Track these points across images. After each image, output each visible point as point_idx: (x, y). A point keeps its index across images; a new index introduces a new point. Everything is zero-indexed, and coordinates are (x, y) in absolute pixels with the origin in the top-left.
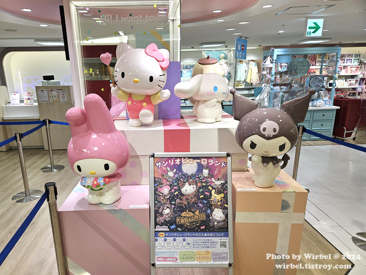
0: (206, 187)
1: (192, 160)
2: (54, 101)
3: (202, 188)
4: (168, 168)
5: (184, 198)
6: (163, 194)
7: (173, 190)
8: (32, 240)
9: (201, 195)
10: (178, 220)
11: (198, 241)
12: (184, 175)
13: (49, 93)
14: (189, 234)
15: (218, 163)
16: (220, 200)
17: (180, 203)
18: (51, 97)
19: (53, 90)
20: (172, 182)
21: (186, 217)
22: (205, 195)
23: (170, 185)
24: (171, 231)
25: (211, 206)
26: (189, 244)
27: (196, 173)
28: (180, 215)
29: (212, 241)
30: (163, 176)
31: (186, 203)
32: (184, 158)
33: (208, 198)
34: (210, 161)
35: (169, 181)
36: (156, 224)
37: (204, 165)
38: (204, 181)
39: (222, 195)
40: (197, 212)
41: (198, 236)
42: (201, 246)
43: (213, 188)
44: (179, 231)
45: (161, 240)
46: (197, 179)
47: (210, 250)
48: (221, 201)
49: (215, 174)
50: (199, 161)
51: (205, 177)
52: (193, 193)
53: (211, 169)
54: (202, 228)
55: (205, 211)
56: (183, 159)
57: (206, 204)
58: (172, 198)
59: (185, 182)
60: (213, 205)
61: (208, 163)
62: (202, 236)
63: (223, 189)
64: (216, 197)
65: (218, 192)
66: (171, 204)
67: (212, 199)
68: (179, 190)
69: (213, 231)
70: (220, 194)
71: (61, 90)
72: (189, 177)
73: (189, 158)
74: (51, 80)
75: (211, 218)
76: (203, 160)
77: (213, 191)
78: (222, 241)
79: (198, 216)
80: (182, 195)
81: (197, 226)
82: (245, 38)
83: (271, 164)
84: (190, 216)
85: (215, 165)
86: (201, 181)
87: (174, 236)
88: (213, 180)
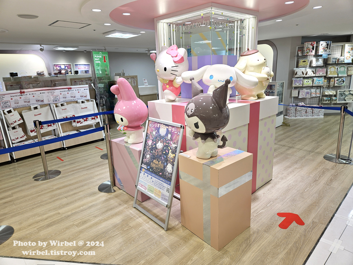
0: (168, 146)
1: (165, 126)
3: (166, 147)
4: (154, 129)
5: (157, 151)
6: (149, 145)
7: (153, 144)
9: (164, 151)
10: (151, 164)
11: (157, 182)
12: (159, 135)
14: (154, 175)
15: (176, 132)
17: (154, 153)
22: (166, 152)
23: (153, 140)
24: (147, 169)
25: (167, 161)
26: (153, 182)
27: (165, 135)
28: (153, 161)
29: (163, 185)
30: (151, 133)
31: (157, 154)
32: (162, 124)
33: (167, 154)
34: (173, 129)
35: (153, 137)
36: (142, 162)
37: (170, 131)
38: (167, 142)
40: (160, 163)
41: (158, 179)
42: (157, 186)
43: (171, 149)
44: (150, 171)
45: (142, 173)
46: (165, 140)
47: (161, 191)
49: (173, 139)
50: (168, 127)
51: (169, 140)
52: (161, 149)
54: (161, 174)
55: (164, 163)
57: (165, 158)
58: (152, 149)
60: (168, 161)
63: (175, 151)
64: (171, 155)
66: (151, 153)
67: (168, 156)
68: (155, 144)
69: (164, 178)
70: (173, 154)
72: (161, 137)
73: (164, 124)
75: (166, 169)
76: (170, 127)
77: (170, 151)
78: (168, 187)
79: (160, 165)
81: (158, 172)
84: (156, 163)
87: (148, 174)
88: (172, 142)
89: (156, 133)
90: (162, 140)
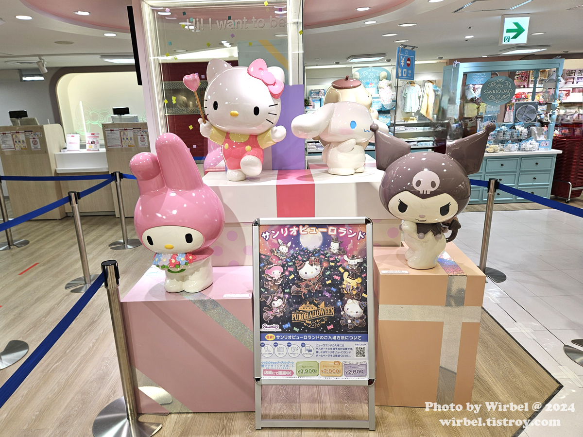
0: (335, 268)
1: (314, 228)
2: (129, 146)
3: (330, 270)
4: (279, 240)
5: (303, 285)
6: (272, 278)
7: (287, 273)
8: (91, 345)
9: (327, 280)
10: (294, 316)
11: (324, 347)
12: (303, 250)
13: (122, 133)
14: (309, 336)
15: (352, 233)
16: (355, 287)
17: (298, 291)
18: (125, 139)
19: (127, 130)
20: (286, 261)
21: (306, 312)
22: (334, 280)
23: (283, 266)
24: (284, 331)
25: (342, 297)
26: (310, 351)
27: (320, 247)
28: (297, 309)
29: (345, 347)
30: (272, 251)
31: (306, 292)
32: (304, 226)
33: (338, 284)
34: (342, 230)
36: (262, 321)
37: (332, 236)
38: (331, 259)
39: (359, 280)
40: (322, 305)
41: (324, 340)
42: (327, 354)
44: (295, 332)
45: (269, 344)
46: (323, 257)
47: (342, 360)
48: (357, 288)
49: (349, 249)
50: (325, 230)
51: (334, 254)
52: (316, 277)
53: (343, 242)
54: (330, 327)
55: (334, 304)
56: (301, 227)
57: (336, 293)
58: (286, 284)
59: (304, 261)
61: (338, 233)
62: (330, 340)
63: (360, 272)
64: (350, 283)
65: (353, 276)
66: (285, 293)
67: (343, 286)
68: (296, 272)
69: (345, 332)
70: (356, 278)
71: (139, 130)
72: (310, 253)
73: (310, 226)
74: (125, 115)
75: (342, 313)
76: (330, 228)
77: (346, 274)
78: (358, 346)
79: (324, 310)
80: (300, 279)
81: (322, 325)
82: (411, 48)
83: (430, 234)
84: (311, 310)
85: (349, 236)
86: (328, 260)
87: (288, 340)
88: (345, 257)
89: (290, 248)
90: (313, 258)
